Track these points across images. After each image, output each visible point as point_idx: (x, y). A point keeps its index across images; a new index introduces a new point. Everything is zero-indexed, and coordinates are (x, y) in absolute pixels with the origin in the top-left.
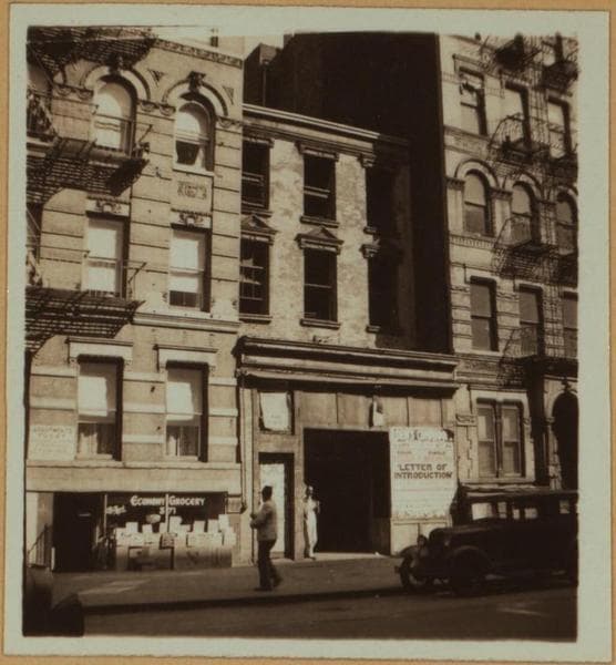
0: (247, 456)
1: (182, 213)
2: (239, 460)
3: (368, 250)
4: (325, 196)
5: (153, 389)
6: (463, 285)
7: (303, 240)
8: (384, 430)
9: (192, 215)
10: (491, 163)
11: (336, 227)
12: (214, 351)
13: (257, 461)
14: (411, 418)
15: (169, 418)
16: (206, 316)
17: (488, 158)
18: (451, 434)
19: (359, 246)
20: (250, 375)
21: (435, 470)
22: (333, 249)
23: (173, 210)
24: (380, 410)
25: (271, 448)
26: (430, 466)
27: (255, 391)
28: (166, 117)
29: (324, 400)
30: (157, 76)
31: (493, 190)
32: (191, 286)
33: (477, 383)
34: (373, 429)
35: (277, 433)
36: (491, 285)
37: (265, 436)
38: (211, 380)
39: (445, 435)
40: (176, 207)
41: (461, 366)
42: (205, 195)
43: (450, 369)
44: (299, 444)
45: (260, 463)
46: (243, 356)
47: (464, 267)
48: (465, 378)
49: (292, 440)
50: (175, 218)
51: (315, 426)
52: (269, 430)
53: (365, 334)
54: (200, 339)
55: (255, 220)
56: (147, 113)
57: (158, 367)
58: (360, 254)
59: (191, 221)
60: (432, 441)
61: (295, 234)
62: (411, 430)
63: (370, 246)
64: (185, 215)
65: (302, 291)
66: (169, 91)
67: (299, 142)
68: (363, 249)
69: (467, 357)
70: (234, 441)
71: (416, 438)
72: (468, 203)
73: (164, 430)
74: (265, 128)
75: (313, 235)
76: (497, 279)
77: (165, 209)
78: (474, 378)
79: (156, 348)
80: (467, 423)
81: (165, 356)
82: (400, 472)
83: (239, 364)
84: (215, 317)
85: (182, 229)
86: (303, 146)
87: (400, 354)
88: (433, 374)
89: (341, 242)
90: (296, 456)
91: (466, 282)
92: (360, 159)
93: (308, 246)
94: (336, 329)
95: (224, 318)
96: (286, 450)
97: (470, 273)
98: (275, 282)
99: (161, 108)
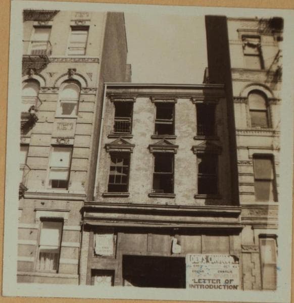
0: (84, 271)
1: (58, 138)
2: (78, 273)
3: (195, 149)
4: (171, 123)
5: (31, 232)
6: (247, 160)
7: (151, 148)
8: (182, 256)
9: (63, 139)
10: (268, 85)
11: (175, 139)
12: (68, 211)
13: (90, 274)
14: (204, 249)
15: (42, 247)
16: (66, 192)
17: (266, 82)
18: (236, 259)
19: (190, 147)
20: (87, 224)
21: (222, 283)
22: (172, 151)
23: (53, 138)
24: (178, 243)
25: (99, 266)
26: (219, 280)
27: (92, 233)
28: (54, 93)
29: (138, 238)
30: (51, 75)
31: (270, 100)
32: (63, 176)
33: (259, 224)
34: (173, 256)
35: (105, 257)
36: (269, 157)
37: (97, 259)
38: (65, 227)
39: (232, 259)
40: (54, 136)
41: (245, 213)
42: (72, 128)
43: (236, 215)
44: (119, 265)
45: (92, 275)
46: (85, 213)
47: (248, 148)
48: (249, 221)
49: (114, 262)
50: (54, 142)
51: (131, 253)
52: (99, 255)
53: (194, 199)
54: (61, 205)
55: (121, 140)
56: (44, 93)
57: (35, 221)
58: (192, 152)
59: (62, 142)
60: (221, 263)
61: (148, 146)
62: (204, 256)
63: (197, 147)
64: (59, 140)
65: (151, 177)
66: (57, 81)
67: (151, 96)
68: (193, 149)
69: (249, 207)
70: (76, 262)
71: (207, 261)
72: (251, 110)
73: (38, 254)
74: (131, 93)
75: (157, 144)
76: (274, 153)
77: (49, 137)
78: (257, 221)
79: (35, 211)
80: (250, 251)
81: (40, 214)
82: (194, 284)
83: (83, 218)
84: (71, 192)
85: (59, 147)
86: (153, 98)
87: (217, 209)
88: (222, 219)
89: (177, 147)
90: (116, 272)
91: (249, 158)
92: (192, 99)
93: (155, 151)
94: (173, 198)
95: (75, 193)
96: (109, 268)
97: (252, 152)
98: (133, 173)
99: (51, 89)
